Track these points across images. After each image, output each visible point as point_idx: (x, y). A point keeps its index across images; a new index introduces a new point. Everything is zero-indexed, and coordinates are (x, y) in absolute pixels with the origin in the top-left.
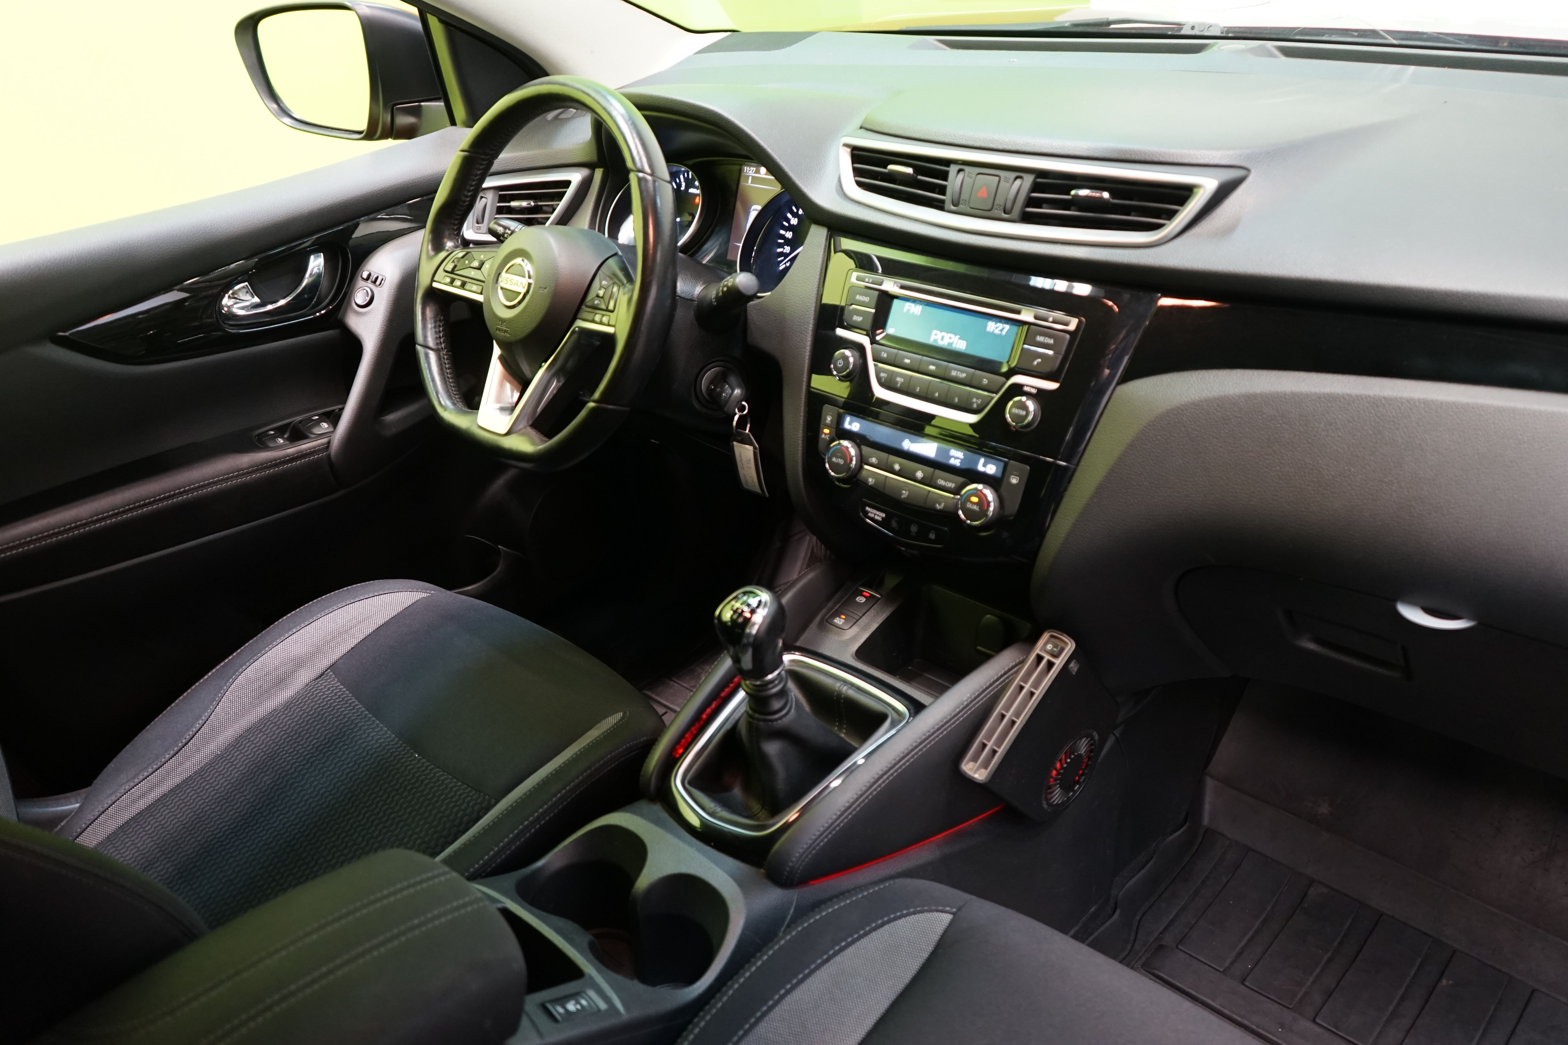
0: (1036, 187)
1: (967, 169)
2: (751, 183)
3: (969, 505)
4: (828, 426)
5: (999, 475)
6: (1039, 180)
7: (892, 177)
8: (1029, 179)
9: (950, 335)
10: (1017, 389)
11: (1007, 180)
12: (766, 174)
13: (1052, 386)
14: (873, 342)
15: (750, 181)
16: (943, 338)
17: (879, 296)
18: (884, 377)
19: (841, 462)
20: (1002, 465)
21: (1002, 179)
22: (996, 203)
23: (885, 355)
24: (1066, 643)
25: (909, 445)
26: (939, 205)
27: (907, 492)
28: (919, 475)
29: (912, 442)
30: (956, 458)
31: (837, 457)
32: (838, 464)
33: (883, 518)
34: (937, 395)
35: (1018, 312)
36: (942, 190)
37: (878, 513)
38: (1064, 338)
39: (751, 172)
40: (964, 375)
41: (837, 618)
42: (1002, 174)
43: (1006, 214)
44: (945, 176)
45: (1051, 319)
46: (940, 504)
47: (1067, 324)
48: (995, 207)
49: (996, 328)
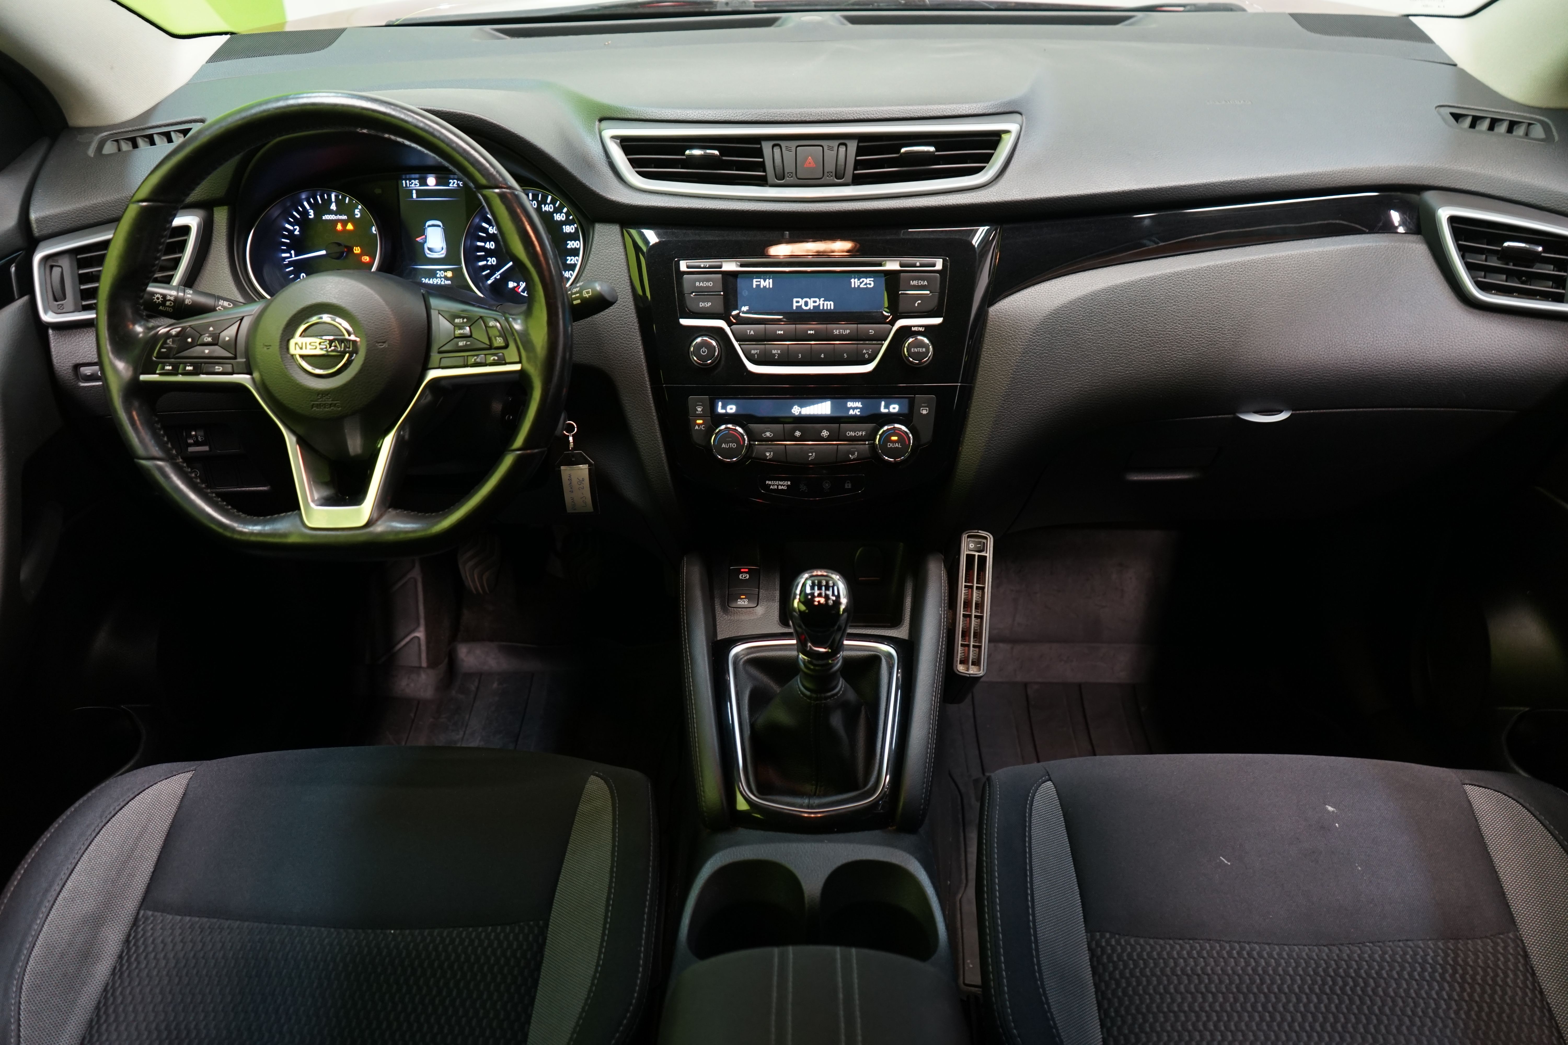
0: (859, 151)
1: (783, 144)
2: (417, 197)
3: (890, 445)
4: (700, 417)
5: (906, 411)
6: (860, 144)
7: (692, 162)
8: (853, 146)
9: (813, 299)
10: (906, 332)
11: (831, 148)
12: (436, 185)
13: (938, 321)
14: (730, 324)
15: (414, 196)
16: (806, 304)
17: (723, 278)
18: (756, 353)
19: (733, 445)
20: (906, 401)
21: (826, 148)
22: (826, 171)
23: (752, 333)
24: (986, 538)
25: (799, 411)
26: (762, 182)
27: (814, 454)
28: (825, 433)
29: (801, 406)
30: (854, 409)
31: (727, 442)
32: (730, 449)
33: (788, 486)
34: (822, 356)
35: (880, 265)
36: (762, 166)
37: (781, 483)
38: (936, 277)
39: (413, 185)
40: (848, 331)
41: (739, 600)
42: (824, 143)
43: (838, 178)
44: (760, 153)
45: (918, 264)
46: (853, 454)
47: (934, 266)
48: (826, 174)
49: (861, 283)
